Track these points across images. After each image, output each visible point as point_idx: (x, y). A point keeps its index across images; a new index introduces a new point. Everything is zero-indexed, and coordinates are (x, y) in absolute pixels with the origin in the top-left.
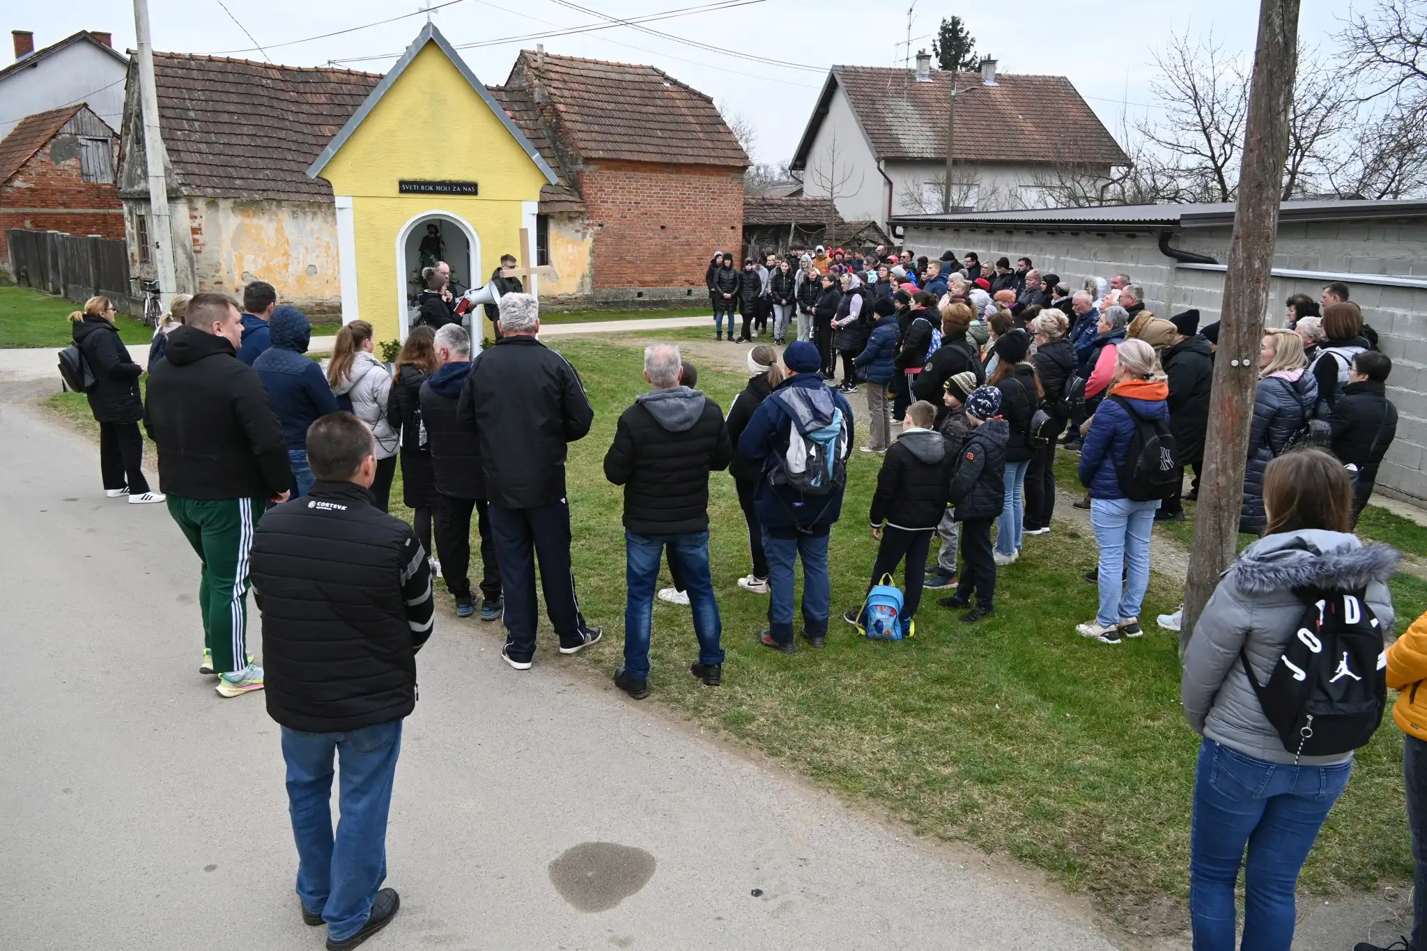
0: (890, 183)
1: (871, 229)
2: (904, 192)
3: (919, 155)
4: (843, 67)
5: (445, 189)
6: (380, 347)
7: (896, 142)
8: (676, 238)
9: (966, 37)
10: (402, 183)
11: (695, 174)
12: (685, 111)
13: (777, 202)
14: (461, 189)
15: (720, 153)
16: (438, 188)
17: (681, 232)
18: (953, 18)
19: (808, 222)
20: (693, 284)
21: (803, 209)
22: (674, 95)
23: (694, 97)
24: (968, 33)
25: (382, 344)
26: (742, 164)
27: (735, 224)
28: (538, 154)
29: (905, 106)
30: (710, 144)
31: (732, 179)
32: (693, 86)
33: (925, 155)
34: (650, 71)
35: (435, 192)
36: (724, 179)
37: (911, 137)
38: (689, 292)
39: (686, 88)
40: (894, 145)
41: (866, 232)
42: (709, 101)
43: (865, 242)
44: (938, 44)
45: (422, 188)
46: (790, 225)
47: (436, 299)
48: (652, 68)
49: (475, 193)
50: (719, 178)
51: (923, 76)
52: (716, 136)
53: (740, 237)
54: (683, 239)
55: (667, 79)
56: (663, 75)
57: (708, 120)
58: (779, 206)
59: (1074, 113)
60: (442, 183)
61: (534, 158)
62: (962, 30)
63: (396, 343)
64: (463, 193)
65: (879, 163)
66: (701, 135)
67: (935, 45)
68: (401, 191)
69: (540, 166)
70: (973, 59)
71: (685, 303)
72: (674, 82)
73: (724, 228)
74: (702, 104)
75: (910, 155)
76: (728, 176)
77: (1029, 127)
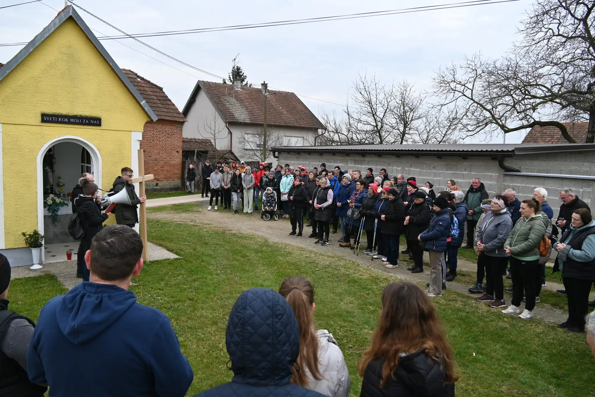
0: (231, 133)
1: (230, 153)
2: (240, 137)
3: (244, 121)
4: (203, 81)
5: (77, 121)
6: (22, 236)
7: (232, 115)
8: (150, 157)
9: (242, 75)
10: (43, 115)
11: (159, 124)
12: (151, 93)
13: (186, 140)
14: (89, 121)
15: (171, 114)
16: (72, 120)
17: (153, 154)
18: (237, 67)
19: (201, 150)
20: (158, 180)
21: (198, 144)
22: (143, 85)
23: (154, 87)
24: (243, 73)
25: (24, 234)
26: (182, 121)
27: (179, 150)
28: (144, 101)
29: (233, 100)
30: (165, 110)
31: (177, 128)
32: (152, 81)
33: (246, 121)
34: (130, 72)
35: (69, 123)
36: (173, 127)
37: (238, 113)
38: (157, 185)
39: (149, 82)
40: (232, 116)
41: (227, 155)
42: (161, 89)
43: (228, 159)
44: (231, 77)
45: (60, 119)
46: (194, 151)
47: (90, 202)
48: (130, 71)
49: (99, 125)
50: (171, 127)
51: (238, 88)
52: (168, 107)
53: (181, 157)
54: (154, 157)
55: (139, 77)
56: (136, 74)
57: (162, 98)
58: (187, 142)
59: (300, 107)
60: (75, 117)
61: (142, 103)
62: (241, 72)
63: (36, 233)
64: (90, 124)
65: (226, 124)
66: (160, 105)
67: (230, 77)
68: (43, 121)
69: (146, 109)
70: (246, 84)
71: (155, 190)
72: (142, 79)
73: (174, 152)
74: (159, 90)
75: (240, 121)
76: (175, 126)
77: (285, 112)
